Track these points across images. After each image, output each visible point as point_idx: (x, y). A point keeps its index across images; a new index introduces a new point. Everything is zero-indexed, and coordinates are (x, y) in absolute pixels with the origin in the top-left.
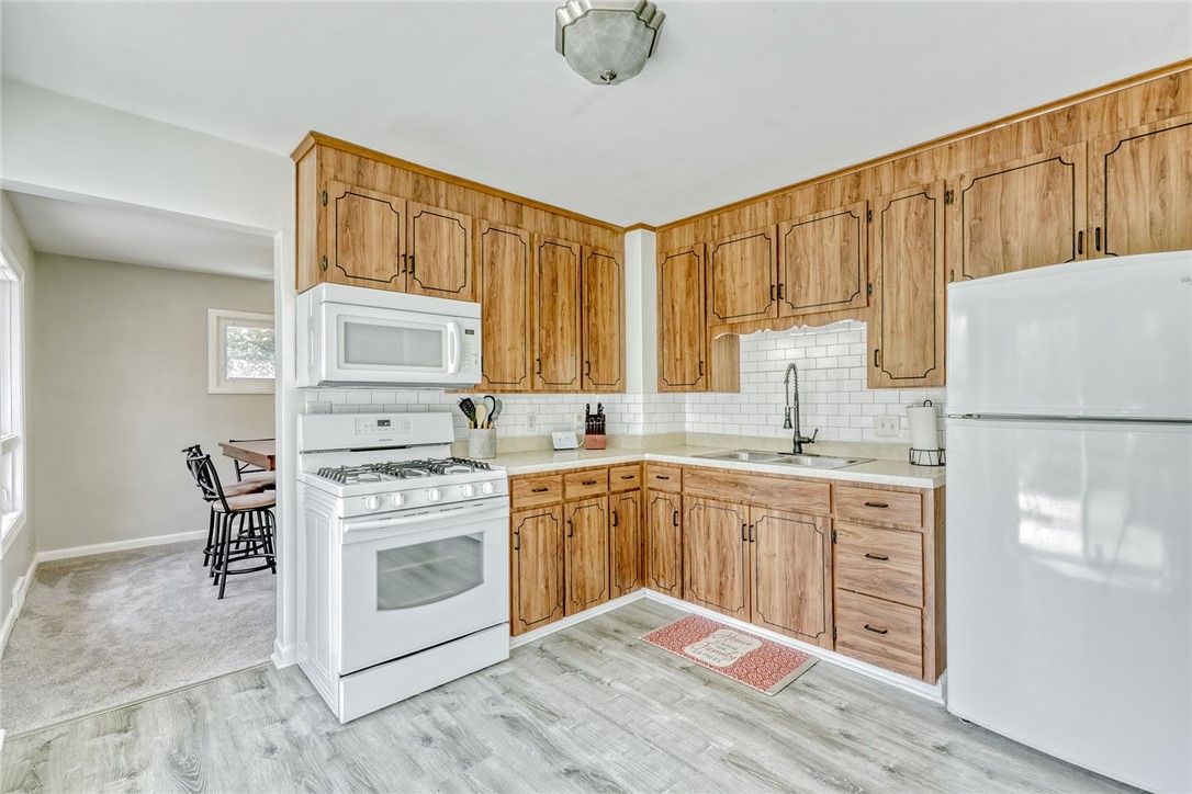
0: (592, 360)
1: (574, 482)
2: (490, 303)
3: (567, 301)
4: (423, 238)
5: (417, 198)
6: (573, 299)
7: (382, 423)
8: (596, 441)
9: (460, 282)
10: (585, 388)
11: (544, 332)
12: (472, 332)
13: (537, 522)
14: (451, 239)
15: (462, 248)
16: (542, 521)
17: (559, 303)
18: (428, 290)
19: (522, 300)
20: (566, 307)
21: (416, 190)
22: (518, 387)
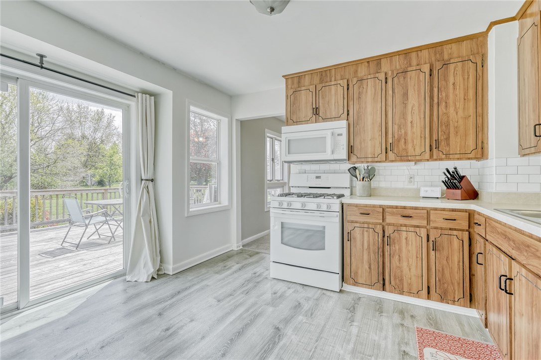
0: (442, 137)
1: (393, 214)
2: (358, 118)
3: (416, 105)
4: (323, 98)
5: (321, 82)
6: (423, 101)
7: (317, 177)
8: (453, 194)
9: (341, 112)
10: (435, 157)
11: (396, 127)
12: (341, 135)
13: (363, 231)
14: (336, 93)
15: (342, 96)
16: (367, 231)
17: (409, 107)
18: (325, 119)
19: (379, 112)
20: (416, 108)
21: (321, 79)
22: (376, 159)
